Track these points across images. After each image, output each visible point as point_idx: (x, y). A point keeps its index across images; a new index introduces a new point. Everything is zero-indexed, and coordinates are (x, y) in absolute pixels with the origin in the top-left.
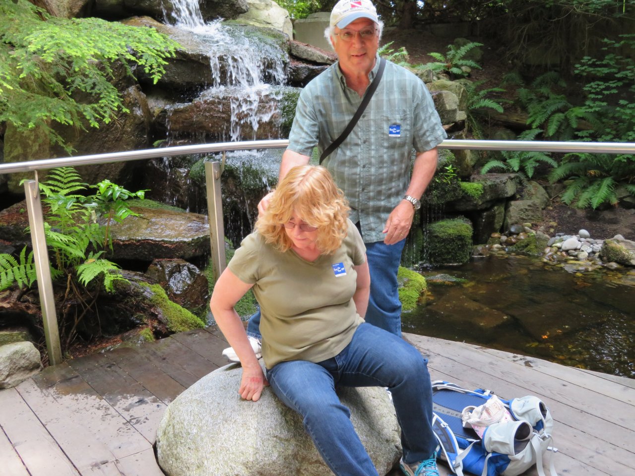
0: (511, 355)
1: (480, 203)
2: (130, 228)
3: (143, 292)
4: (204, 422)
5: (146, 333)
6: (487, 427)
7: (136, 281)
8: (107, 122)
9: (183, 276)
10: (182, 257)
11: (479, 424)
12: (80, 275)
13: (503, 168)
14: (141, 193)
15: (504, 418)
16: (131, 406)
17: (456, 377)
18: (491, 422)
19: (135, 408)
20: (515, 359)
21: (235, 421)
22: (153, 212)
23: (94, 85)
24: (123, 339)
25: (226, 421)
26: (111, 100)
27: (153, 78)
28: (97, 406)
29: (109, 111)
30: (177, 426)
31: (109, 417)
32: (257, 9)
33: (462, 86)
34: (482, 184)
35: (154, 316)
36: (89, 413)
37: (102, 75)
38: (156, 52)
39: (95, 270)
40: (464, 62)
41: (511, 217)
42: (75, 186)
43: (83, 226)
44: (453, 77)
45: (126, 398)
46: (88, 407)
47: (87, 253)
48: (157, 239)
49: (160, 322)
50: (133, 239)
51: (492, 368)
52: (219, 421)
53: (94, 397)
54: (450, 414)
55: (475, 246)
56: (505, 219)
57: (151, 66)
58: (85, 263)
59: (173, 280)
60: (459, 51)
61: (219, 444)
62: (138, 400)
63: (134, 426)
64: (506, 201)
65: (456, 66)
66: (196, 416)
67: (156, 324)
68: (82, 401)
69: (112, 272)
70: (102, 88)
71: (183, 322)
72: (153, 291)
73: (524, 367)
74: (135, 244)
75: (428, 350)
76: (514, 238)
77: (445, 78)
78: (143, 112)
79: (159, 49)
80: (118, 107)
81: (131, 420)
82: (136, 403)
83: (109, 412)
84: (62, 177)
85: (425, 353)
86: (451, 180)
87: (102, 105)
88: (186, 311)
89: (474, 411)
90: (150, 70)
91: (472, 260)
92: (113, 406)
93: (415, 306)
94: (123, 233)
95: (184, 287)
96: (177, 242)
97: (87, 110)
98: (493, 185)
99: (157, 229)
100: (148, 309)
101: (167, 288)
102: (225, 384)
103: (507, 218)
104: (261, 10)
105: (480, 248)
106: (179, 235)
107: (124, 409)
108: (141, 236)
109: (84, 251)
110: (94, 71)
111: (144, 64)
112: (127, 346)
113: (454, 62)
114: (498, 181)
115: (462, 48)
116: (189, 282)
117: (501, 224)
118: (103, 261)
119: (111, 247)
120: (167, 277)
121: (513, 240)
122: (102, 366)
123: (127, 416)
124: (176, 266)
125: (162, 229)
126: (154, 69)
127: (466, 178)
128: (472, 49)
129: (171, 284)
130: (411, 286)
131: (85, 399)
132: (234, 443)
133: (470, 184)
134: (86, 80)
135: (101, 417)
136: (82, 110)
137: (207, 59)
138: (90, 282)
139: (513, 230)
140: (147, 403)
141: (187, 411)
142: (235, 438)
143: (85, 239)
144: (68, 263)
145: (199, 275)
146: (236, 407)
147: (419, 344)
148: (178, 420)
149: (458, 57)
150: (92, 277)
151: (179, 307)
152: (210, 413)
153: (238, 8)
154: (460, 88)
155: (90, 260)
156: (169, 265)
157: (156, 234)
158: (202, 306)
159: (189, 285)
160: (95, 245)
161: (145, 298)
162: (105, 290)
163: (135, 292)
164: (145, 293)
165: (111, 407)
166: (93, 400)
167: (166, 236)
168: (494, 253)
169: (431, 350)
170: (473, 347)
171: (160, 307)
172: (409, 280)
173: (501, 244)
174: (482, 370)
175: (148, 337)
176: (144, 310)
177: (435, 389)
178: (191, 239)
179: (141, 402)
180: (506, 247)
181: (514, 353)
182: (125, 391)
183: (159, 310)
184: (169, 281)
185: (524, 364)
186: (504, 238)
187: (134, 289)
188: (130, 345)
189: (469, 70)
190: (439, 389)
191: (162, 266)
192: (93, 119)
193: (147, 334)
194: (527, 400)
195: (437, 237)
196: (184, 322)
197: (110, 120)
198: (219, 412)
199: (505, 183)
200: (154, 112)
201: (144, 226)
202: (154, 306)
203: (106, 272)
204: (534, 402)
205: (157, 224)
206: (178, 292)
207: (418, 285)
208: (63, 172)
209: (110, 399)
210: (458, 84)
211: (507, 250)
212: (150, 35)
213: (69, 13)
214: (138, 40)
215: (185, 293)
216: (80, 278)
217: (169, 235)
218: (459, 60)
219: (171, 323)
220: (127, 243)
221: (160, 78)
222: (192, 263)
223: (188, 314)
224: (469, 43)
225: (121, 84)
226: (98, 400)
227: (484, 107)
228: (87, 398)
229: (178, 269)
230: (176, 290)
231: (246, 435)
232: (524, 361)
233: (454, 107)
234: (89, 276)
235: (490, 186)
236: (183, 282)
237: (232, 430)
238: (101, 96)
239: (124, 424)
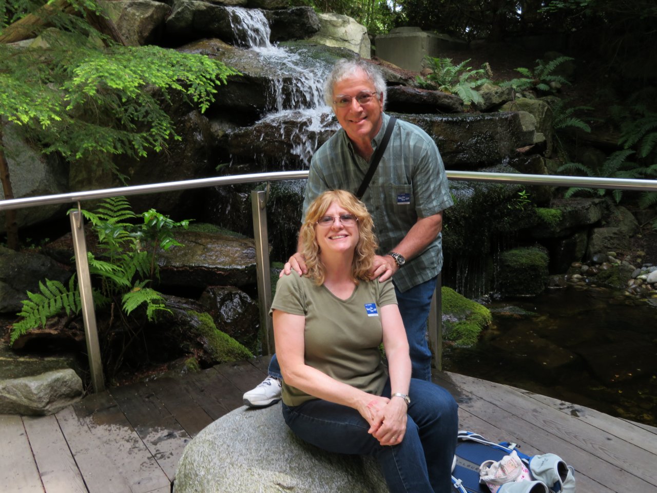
0: (559, 402)
1: (558, 230)
2: (185, 255)
3: (190, 321)
4: (212, 464)
5: (191, 362)
6: (501, 485)
7: (184, 309)
8: (158, 150)
9: (235, 304)
10: (235, 285)
11: (494, 482)
12: (124, 303)
13: (589, 192)
14: (185, 223)
15: (521, 476)
16: (160, 439)
17: (493, 423)
18: (505, 481)
19: (163, 442)
20: (562, 407)
21: (241, 465)
22: (211, 238)
23: (147, 113)
24: (169, 368)
25: (233, 465)
26: (164, 128)
27: (201, 107)
28: (127, 438)
29: (160, 140)
30: (188, 467)
31: (136, 450)
32: (334, 26)
33: (545, 103)
34: (561, 210)
35: (199, 346)
36: (118, 445)
37: (156, 103)
38: (204, 80)
39: (138, 299)
40: (553, 78)
41: (594, 245)
42: (125, 214)
43: (131, 254)
44: (539, 94)
45: (157, 431)
46: (118, 438)
47: (133, 283)
48: (211, 266)
49: (205, 352)
50: (187, 266)
51: (534, 416)
52: (226, 465)
53: (126, 428)
54: (470, 468)
55: (551, 277)
56: (587, 247)
57: (200, 95)
58: (132, 291)
59: (224, 308)
60: (547, 66)
61: (223, 488)
62: (167, 434)
63: (158, 461)
64: (589, 229)
65: (544, 82)
66: (205, 458)
67: (201, 354)
68: (114, 432)
69: (154, 301)
70: (155, 116)
71: (229, 352)
72: (201, 319)
73: (570, 417)
74: (188, 271)
75: (471, 393)
76: (596, 268)
77: (531, 95)
78: (204, 136)
79: (208, 77)
80: (171, 135)
81: (156, 455)
82: (165, 436)
83: (137, 445)
84: (113, 205)
85: (467, 396)
86: (525, 206)
87: (154, 133)
88: (234, 340)
89: (492, 467)
90: (199, 99)
91: (548, 291)
92: (142, 438)
93: (475, 340)
94: (178, 259)
95: (235, 315)
96: (231, 270)
97: (137, 140)
98: (573, 211)
99: (212, 256)
100: (194, 337)
101: (217, 317)
102: (238, 426)
103: (590, 246)
104: (338, 27)
105: (556, 278)
106: (233, 262)
107: (152, 442)
108: (195, 263)
109: (130, 279)
110: (147, 100)
111: (193, 92)
112: (170, 376)
113: (542, 78)
114: (579, 206)
115: (551, 63)
116: (240, 311)
117: (584, 252)
118: (148, 290)
119: (158, 276)
120: (219, 305)
121: (595, 271)
122: (141, 396)
123: (153, 449)
124: (228, 294)
125: (217, 256)
126: (202, 98)
127: (545, 204)
128: (562, 64)
129: (222, 311)
130: (474, 319)
131: (118, 430)
132: (237, 488)
133: (547, 210)
134: (139, 108)
135: (128, 450)
136: (132, 139)
138: (132, 312)
139: (595, 259)
140: (176, 437)
141: (198, 451)
142: (239, 483)
143: (133, 267)
144: (116, 291)
145: (250, 304)
146: (244, 451)
147: (463, 386)
148: (190, 460)
149: (546, 72)
150: (135, 307)
151: (226, 336)
152: (219, 455)
153: (308, 27)
154: (544, 106)
155: (136, 289)
156: (222, 293)
157: (209, 261)
158: (253, 336)
159: (239, 314)
160: (141, 274)
161: (192, 327)
162: (147, 319)
163: (182, 321)
164: (193, 322)
165: (140, 440)
166: (125, 432)
167: (220, 263)
168: (572, 284)
169: (474, 393)
170: (519, 391)
171: (206, 336)
172: (472, 313)
173: (582, 274)
174: (524, 418)
175: (192, 366)
176: (190, 339)
177: (461, 440)
178: (244, 267)
179: (170, 436)
180: (587, 278)
181: (562, 400)
182: (157, 423)
183: (205, 339)
184: (220, 308)
185: (570, 413)
186: (585, 268)
187: (182, 317)
188: (173, 375)
189: (559, 86)
190: (464, 439)
191: (214, 293)
192: (141, 148)
193: (191, 363)
194: (547, 458)
195: (508, 266)
196: (230, 352)
197: (161, 148)
198: (227, 455)
199: (587, 209)
200: (218, 135)
201: (199, 252)
202: (200, 335)
203: (148, 301)
204: (552, 461)
205: (212, 250)
206: (229, 321)
207: (481, 318)
208: (113, 201)
209: (141, 432)
210: (541, 102)
211: (587, 281)
212: (202, 63)
213: (139, 36)
214: (188, 69)
215: (235, 322)
216: (124, 307)
217: (223, 262)
218: (548, 75)
219: (217, 353)
220: (181, 269)
222: (244, 291)
223: (235, 344)
224: (559, 57)
225: (182, 109)
226: (129, 431)
227: (571, 126)
228: (120, 429)
229: (230, 297)
230: (227, 319)
231: (250, 481)
232: (571, 410)
233: (531, 128)
234: (132, 305)
235: (570, 212)
236: (235, 310)
237: (237, 475)
238: (153, 124)
239: (149, 458)
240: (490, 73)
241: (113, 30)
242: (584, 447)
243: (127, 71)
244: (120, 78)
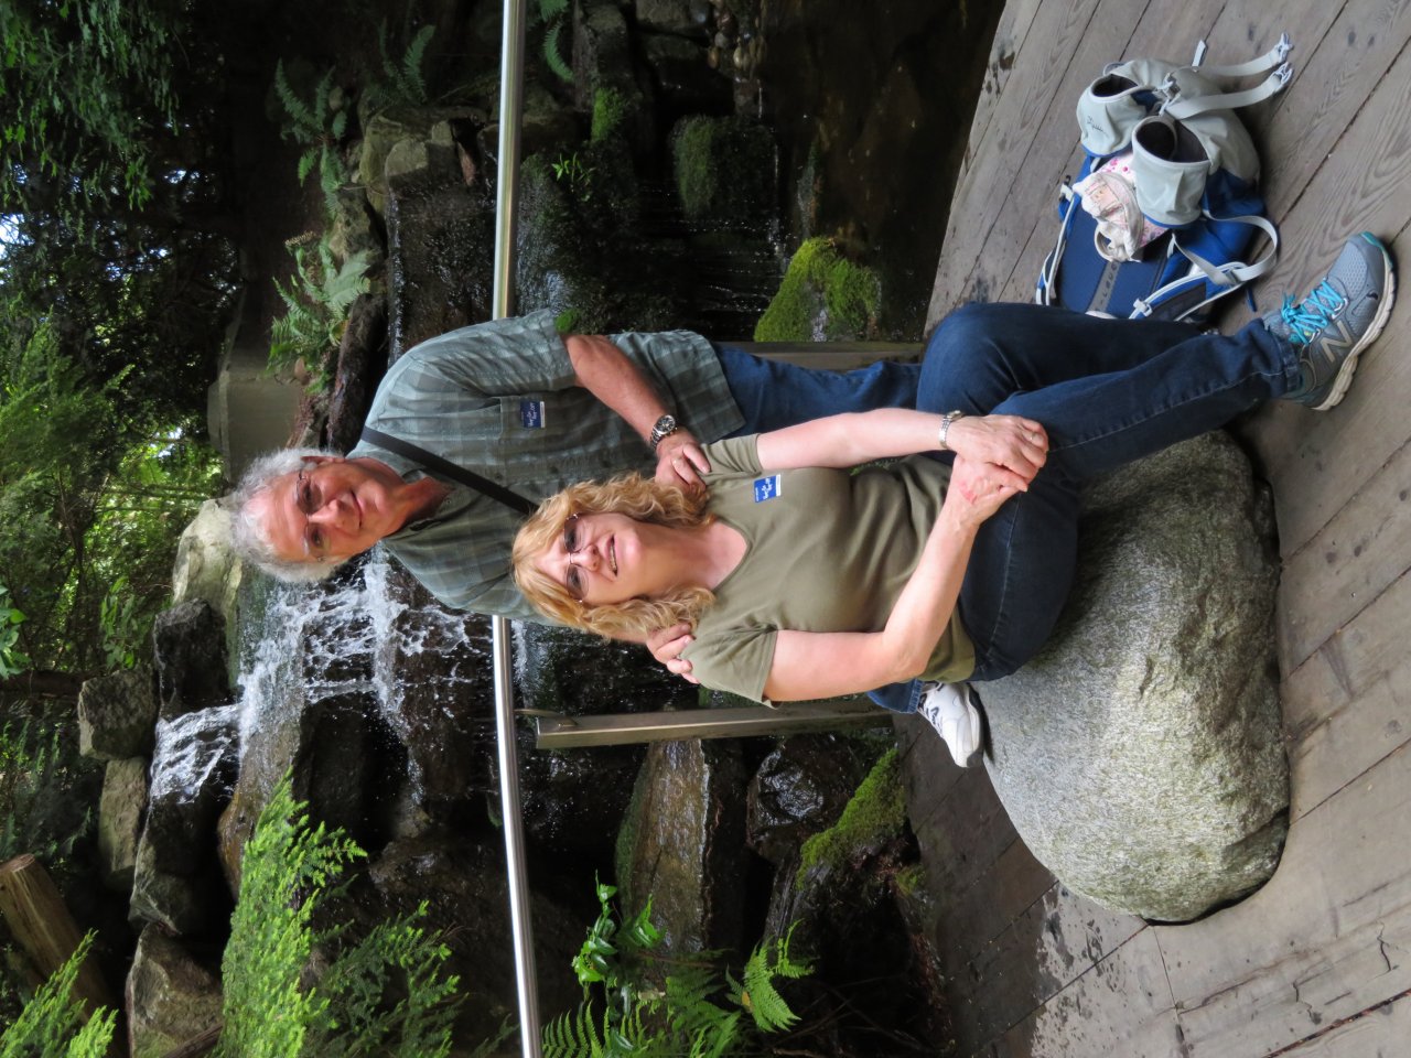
0: (984, 96)
1: (639, 95)
2: (679, 894)
3: (818, 883)
4: (1102, 835)
5: (905, 883)
6: (1142, 216)
7: (792, 896)
8: (448, 953)
9: (785, 787)
10: (745, 784)
11: (1137, 232)
12: (776, 1028)
13: (562, 29)
14: (604, 893)
15: (1124, 174)
16: (1062, 949)
17: (1028, 233)
18: (1133, 207)
19: (1066, 943)
20: (994, 88)
21: (1103, 771)
22: (645, 838)
23: (368, 975)
24: (918, 931)
25: (1104, 790)
26: (401, 939)
27: (356, 857)
28: (1058, 1021)
29: (425, 947)
30: (1110, 887)
31: (1083, 1002)
32: (200, 570)
33: (374, 118)
34: (596, 90)
35: (871, 863)
36: (1073, 1041)
37: (346, 955)
38: (296, 849)
39: (766, 996)
40: (320, 105)
41: (672, 21)
42: (584, 1024)
43: (671, 1012)
44: (353, 135)
45: (1044, 957)
46: (1059, 1041)
47: (732, 1007)
48: (704, 838)
49: (884, 851)
50: (703, 891)
51: (1012, 147)
52: (1103, 805)
53: (1039, 1023)
54: (1112, 283)
55: (738, 111)
56: (677, 35)
57: (329, 860)
58: (751, 1010)
59: (794, 809)
60: (296, 116)
61: (1152, 810)
62: (1050, 935)
63: (1105, 953)
64: (637, 30)
65: (328, 123)
66: (1090, 849)
67: (888, 860)
68: (1046, 1050)
69: (772, 961)
70: (374, 958)
71: (885, 799)
72: (814, 859)
73: (1015, 72)
74: (713, 888)
75: (966, 281)
76: (721, 17)
77: (356, 150)
78: (426, 852)
79: (290, 840)
80: (416, 927)
81: (1092, 958)
82: (1056, 938)
83: (1073, 999)
84: (564, 1051)
85: (973, 290)
86: (586, 166)
87: (411, 961)
88: (861, 789)
89: (1107, 236)
90: (337, 862)
91: (768, 119)
92: (1060, 988)
93: (866, 271)
94: (688, 910)
95: (809, 787)
96: (711, 796)
97: (422, 996)
98: (599, 65)
99: (682, 836)
100: (852, 875)
101: (813, 825)
102: (1023, 779)
103: (674, 28)
104: (203, 561)
105: (741, 100)
106: (694, 789)
107: (1068, 968)
108: (696, 873)
109: (724, 1013)
110: (338, 976)
111: (323, 875)
112: (934, 928)
113: (320, 126)
114: (590, 50)
115: (288, 107)
116: (799, 776)
117: (687, 43)
118: (747, 975)
119: (718, 953)
120: (788, 822)
121: (726, 19)
122: (974, 992)
123: (1082, 964)
124: (763, 802)
125: (683, 825)
126: (334, 855)
127: (583, 122)
128: (292, 85)
129: (801, 814)
130: (822, 275)
131: (1044, 1041)
132: (1151, 779)
133: (595, 118)
134: (356, 993)
135: (1083, 1019)
136: (420, 1008)
137: (310, 710)
138: (795, 1012)
139: (702, 18)
140: (1057, 915)
141: (1077, 864)
142: (1140, 776)
143: (699, 1008)
144: (751, 1044)
145: (784, 754)
146: (1074, 765)
147: (953, 298)
148: (1095, 884)
149: (308, 119)
150: (782, 1003)
151: (852, 804)
152: (1084, 820)
153: (199, 624)
154: (378, 123)
155: (746, 1001)
156: (762, 816)
157: (693, 842)
158: (853, 748)
159: (806, 777)
160: (713, 990)
161: (830, 880)
162: (811, 976)
163: (817, 902)
164: (821, 878)
165: (1063, 993)
166: (1046, 1025)
167: (698, 819)
168: (753, 66)
169: (967, 273)
170: (964, 180)
171: (851, 848)
172: (810, 279)
173: (733, 47)
174: (1016, 169)
175: (914, 880)
176: (856, 884)
177: (1056, 302)
178: (706, 766)
179: (1054, 927)
180: (742, 36)
181: (980, 88)
182: (1028, 956)
183: (857, 851)
184: (794, 818)
185: (1007, 72)
186: (720, 39)
187: (810, 902)
188: (930, 922)
189: (338, 92)
190: (1054, 296)
191: (762, 832)
192: (439, 987)
193: (907, 882)
194: (1087, 119)
195: (713, 201)
196: (886, 797)
197: (443, 946)
198: (1082, 802)
199: (596, 34)
200: (427, 822)
201: (675, 863)
202: (847, 862)
203: (771, 973)
204: (1091, 107)
205: (671, 836)
206: (821, 799)
207: (820, 260)
208: (555, 1050)
209: (1047, 990)
210: (369, 130)
211: (747, 36)
212: (261, 854)
213: (210, 992)
214: (272, 884)
215: (822, 786)
216: (783, 1027)
217: (695, 812)
218: (315, 116)
219: (886, 826)
220: (710, 904)
221: (354, 844)
222: (758, 766)
223: (868, 786)
224: (276, 91)
225: (365, 900)
226: (1046, 1016)
227: (422, 66)
228: (1041, 1037)
229: (770, 798)
230: (816, 803)
231: (1135, 753)
232: (1000, 70)
233: (421, 150)
234: (779, 1010)
235: (601, 71)
236: (797, 787)
237: (1124, 780)
238: (391, 962)
239: (1100, 974)
240: (306, 236)
241: (192, 1049)
242: (1074, 41)
243: (268, 1016)
244: (282, 1033)
